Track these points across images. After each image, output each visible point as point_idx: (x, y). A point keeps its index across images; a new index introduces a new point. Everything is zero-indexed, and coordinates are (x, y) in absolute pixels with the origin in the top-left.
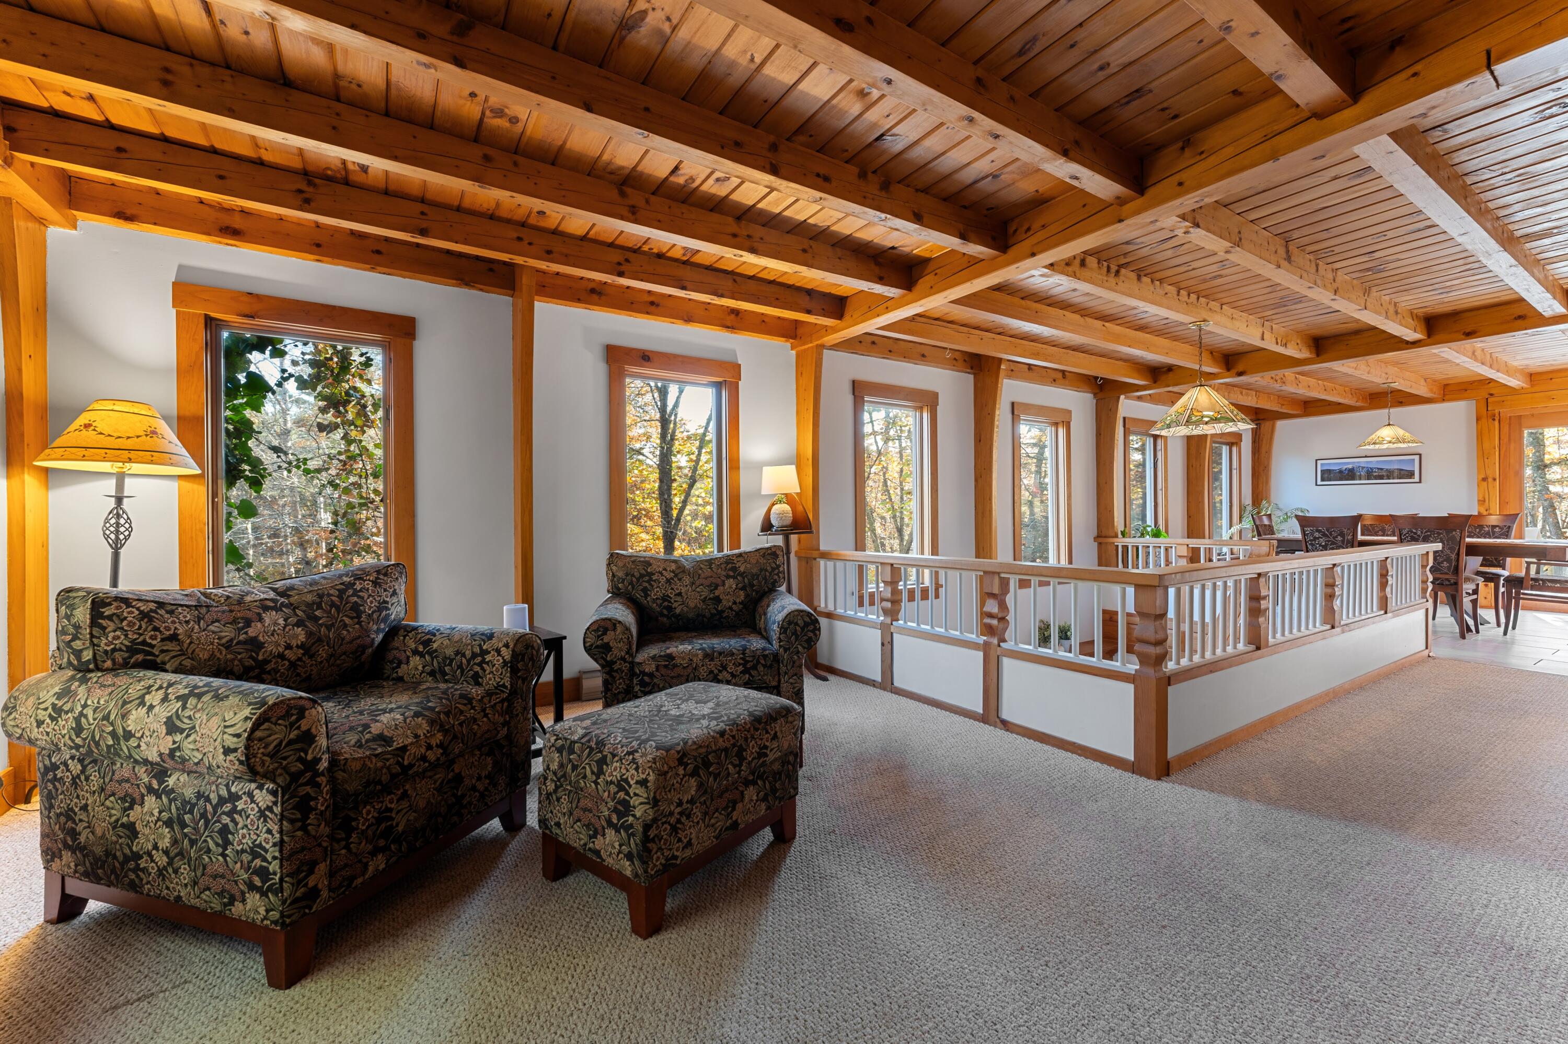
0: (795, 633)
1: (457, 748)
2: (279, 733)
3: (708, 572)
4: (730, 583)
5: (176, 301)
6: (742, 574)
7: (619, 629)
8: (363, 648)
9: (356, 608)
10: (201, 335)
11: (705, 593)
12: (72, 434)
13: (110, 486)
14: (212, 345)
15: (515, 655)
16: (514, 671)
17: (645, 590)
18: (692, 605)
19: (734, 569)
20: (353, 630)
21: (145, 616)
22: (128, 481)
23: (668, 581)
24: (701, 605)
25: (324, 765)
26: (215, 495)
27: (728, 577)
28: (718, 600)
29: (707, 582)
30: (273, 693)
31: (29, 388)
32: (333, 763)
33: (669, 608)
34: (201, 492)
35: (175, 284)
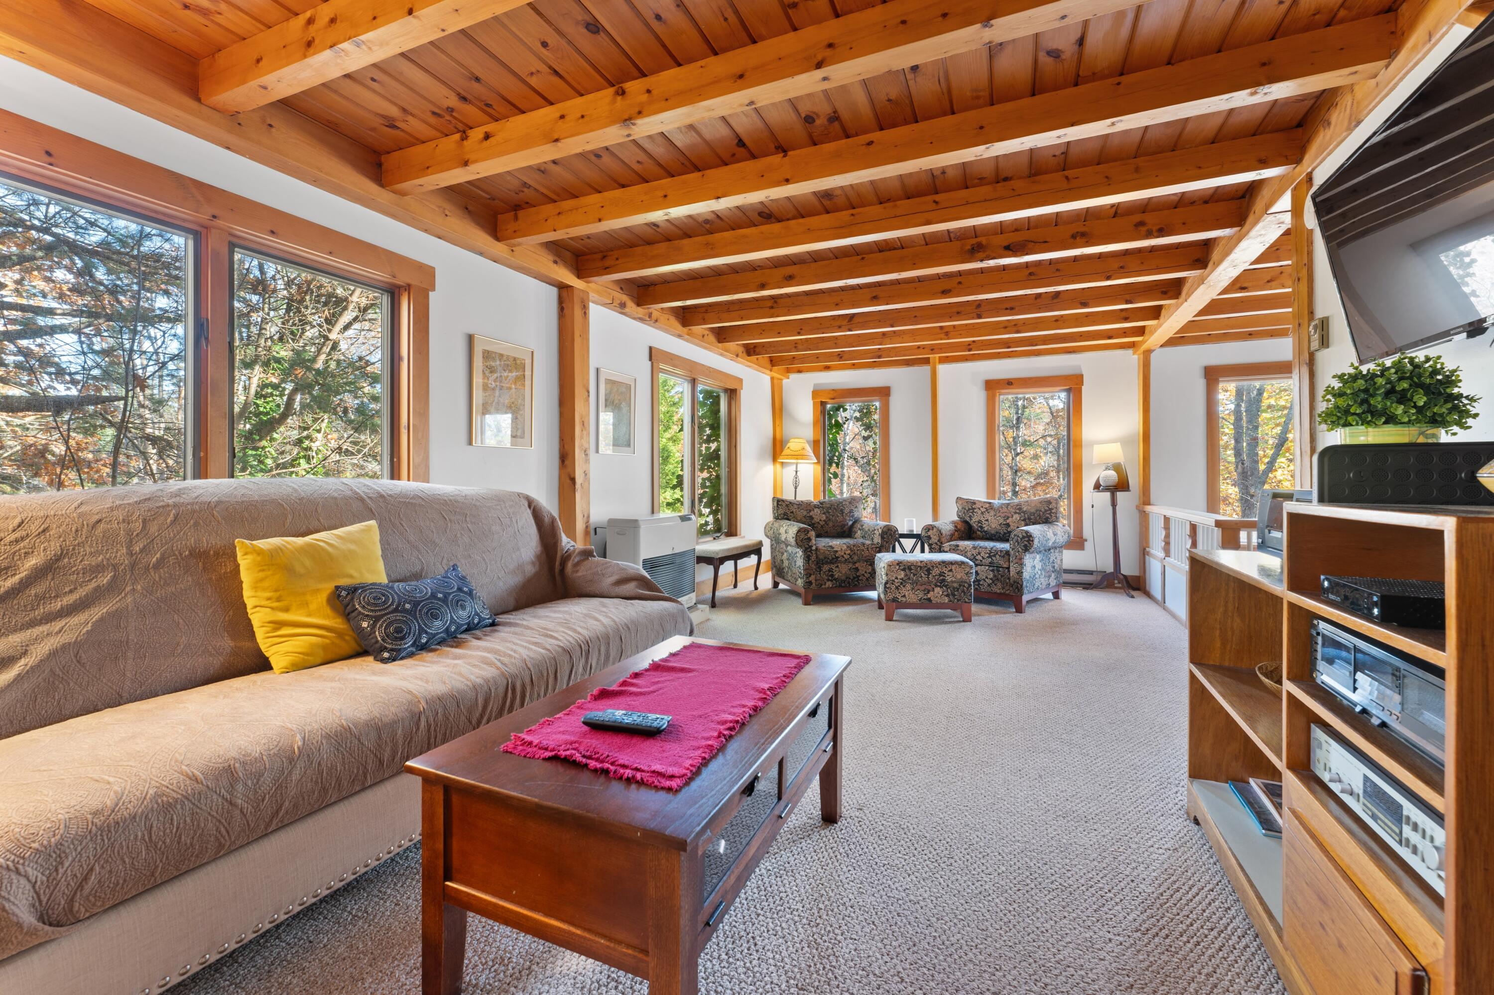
0: (1017, 541)
1: (856, 558)
2: (802, 536)
3: (1005, 510)
4: (1017, 517)
5: (813, 398)
6: (1024, 512)
7: (935, 530)
8: (844, 525)
9: (842, 510)
10: (819, 408)
11: (1001, 521)
12: (786, 452)
13: (794, 467)
14: (823, 411)
15: (883, 532)
16: (882, 538)
17: (970, 517)
18: (993, 526)
19: (1020, 509)
20: (840, 519)
21: (787, 505)
22: (799, 466)
23: (982, 513)
24: (999, 527)
25: (814, 548)
26: (824, 469)
27: (1016, 513)
28: (1008, 525)
29: (1003, 515)
30: (802, 526)
31: (778, 436)
32: (817, 549)
33: (981, 527)
34: (819, 468)
35: (813, 392)
